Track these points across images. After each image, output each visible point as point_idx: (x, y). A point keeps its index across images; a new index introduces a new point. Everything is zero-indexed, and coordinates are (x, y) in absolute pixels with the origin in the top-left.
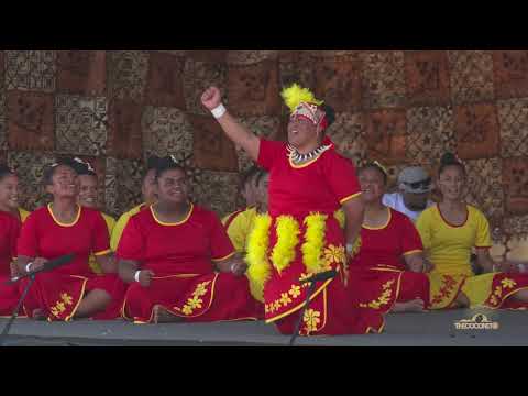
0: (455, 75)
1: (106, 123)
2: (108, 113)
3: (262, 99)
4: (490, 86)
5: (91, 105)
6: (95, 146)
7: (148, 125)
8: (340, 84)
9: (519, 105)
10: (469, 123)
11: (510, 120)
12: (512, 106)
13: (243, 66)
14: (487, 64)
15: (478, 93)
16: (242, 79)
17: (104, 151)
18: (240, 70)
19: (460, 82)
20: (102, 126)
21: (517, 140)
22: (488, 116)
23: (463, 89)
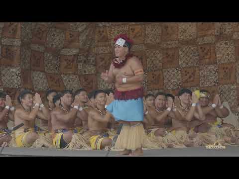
0: (148, 60)
1: (20, 76)
2: (21, 73)
3: (71, 68)
4: (161, 64)
5: (14, 70)
6: (17, 85)
7: (33, 78)
8: (105, 63)
9: (171, 71)
10: (153, 77)
11: (168, 76)
12: (168, 71)
13: (66, 55)
14: (161, 56)
15: (156, 67)
16: (66, 60)
17: (20, 86)
18: (65, 57)
19: (150, 63)
20: (19, 77)
21: (170, 83)
22: (159, 75)
23: (151, 65)
